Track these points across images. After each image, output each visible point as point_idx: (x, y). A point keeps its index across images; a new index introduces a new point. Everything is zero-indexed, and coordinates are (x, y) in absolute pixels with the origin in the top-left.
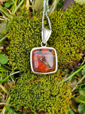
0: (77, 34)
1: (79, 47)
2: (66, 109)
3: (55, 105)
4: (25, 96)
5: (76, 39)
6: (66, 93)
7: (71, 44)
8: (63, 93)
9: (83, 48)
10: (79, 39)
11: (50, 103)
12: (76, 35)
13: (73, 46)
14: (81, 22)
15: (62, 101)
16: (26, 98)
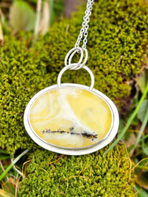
0: (108, 50)
1: (120, 71)
2: (130, 193)
3: (109, 190)
4: (48, 190)
5: (109, 59)
6: (122, 163)
7: (104, 71)
8: (117, 165)
9: (127, 71)
10: (113, 57)
11: (98, 190)
12: (106, 53)
13: (109, 74)
14: (106, 26)
15: (120, 180)
16: (52, 193)
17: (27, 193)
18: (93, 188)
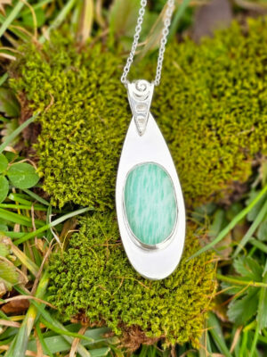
0: (238, 111)
2: (198, 325)
3: (173, 313)
4: (90, 282)
5: (235, 124)
6: (203, 280)
7: (222, 138)
8: (195, 281)
9: (254, 149)
10: (242, 124)
11: (159, 308)
12: (233, 114)
13: (228, 144)
15: (191, 304)
16: (95, 288)
17: (58, 273)
18: (152, 303)
